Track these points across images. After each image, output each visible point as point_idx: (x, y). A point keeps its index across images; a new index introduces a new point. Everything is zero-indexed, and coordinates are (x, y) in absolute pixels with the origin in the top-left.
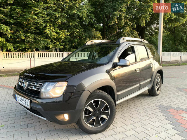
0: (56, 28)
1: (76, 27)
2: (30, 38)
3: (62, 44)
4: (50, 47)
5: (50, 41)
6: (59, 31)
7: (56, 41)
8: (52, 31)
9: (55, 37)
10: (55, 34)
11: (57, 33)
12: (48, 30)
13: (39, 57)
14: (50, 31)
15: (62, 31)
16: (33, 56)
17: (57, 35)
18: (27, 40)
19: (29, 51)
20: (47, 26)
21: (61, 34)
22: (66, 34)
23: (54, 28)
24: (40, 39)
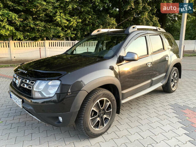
0: (67, 15)
1: (88, 13)
2: (39, 26)
3: (73, 32)
4: (60, 36)
5: (60, 29)
6: (69, 18)
7: (67, 29)
8: (63, 18)
9: (66, 25)
10: (66, 21)
11: (67, 20)
12: (58, 17)
13: (49, 46)
14: (60, 18)
15: (73, 18)
16: (44, 46)
17: (68, 23)
18: (36, 28)
19: (40, 40)
20: (57, 13)
21: (72, 21)
22: (78, 21)
23: (65, 15)
24: (50, 27)
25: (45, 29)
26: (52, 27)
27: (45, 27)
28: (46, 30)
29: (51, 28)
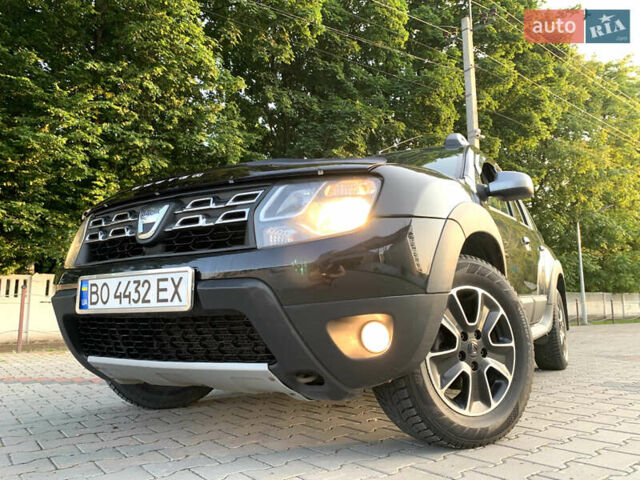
12: (97, 191)
13: (47, 295)
18: (10, 224)
19: (12, 270)
20: (96, 180)
24: (62, 223)
25: (41, 230)
26: (70, 225)
27: (42, 222)
28: (45, 233)
29: (65, 227)
